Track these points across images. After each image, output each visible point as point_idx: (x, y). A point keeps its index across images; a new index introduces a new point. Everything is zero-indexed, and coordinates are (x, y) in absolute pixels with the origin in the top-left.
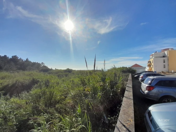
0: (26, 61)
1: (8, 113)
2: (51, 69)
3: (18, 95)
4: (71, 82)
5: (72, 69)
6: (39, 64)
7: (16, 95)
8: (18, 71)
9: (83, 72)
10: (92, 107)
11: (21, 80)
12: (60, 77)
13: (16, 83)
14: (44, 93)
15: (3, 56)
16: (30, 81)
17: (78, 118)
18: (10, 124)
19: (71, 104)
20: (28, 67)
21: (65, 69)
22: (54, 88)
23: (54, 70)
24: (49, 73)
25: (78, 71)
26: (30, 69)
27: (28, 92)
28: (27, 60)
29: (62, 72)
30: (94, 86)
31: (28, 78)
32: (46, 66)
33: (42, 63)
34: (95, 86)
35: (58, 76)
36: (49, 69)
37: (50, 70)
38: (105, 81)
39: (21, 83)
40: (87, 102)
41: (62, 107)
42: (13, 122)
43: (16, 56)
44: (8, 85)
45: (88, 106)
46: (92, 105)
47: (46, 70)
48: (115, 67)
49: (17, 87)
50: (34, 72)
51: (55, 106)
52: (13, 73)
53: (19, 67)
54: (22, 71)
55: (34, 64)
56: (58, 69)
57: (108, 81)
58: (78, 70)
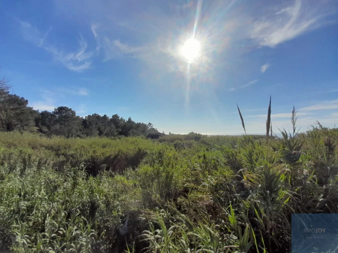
0: (128, 122)
1: (112, 197)
2: (163, 134)
3: (122, 172)
4: (202, 159)
5: (200, 134)
6: (144, 126)
7: (120, 171)
8: (120, 136)
9: (226, 140)
10: (264, 219)
11: (125, 150)
12: (179, 148)
13: (118, 155)
14: (158, 174)
15: (103, 116)
16: (135, 152)
17: (230, 233)
18: (115, 213)
19: (206, 202)
20: (131, 130)
21: (187, 133)
22: (173, 166)
23: (167, 135)
24: (161, 141)
25: (212, 137)
26: (134, 134)
27: (134, 169)
28: (130, 119)
29: (181, 140)
30: (269, 171)
31: (132, 147)
32: (155, 128)
33: (149, 123)
34: (271, 170)
35: (175, 146)
36: (159, 133)
37: (160, 135)
38: (298, 164)
39: (124, 154)
40: (248, 206)
41: (189, 204)
42: (118, 211)
43: (116, 115)
44: (109, 157)
45: (251, 215)
46: (264, 215)
47: (155, 136)
48: (321, 126)
49: (120, 160)
50: (139, 138)
51: (175, 200)
52: (115, 139)
53: (120, 130)
54: (124, 136)
55: (139, 125)
56: (173, 135)
57: (307, 163)
58: (214, 136)
